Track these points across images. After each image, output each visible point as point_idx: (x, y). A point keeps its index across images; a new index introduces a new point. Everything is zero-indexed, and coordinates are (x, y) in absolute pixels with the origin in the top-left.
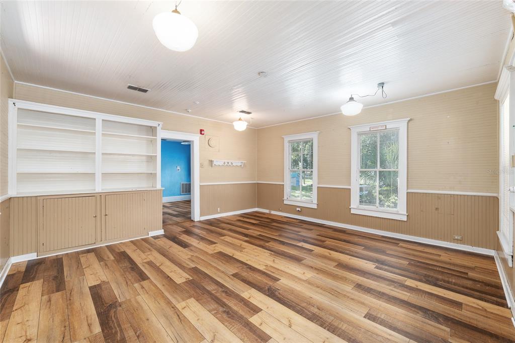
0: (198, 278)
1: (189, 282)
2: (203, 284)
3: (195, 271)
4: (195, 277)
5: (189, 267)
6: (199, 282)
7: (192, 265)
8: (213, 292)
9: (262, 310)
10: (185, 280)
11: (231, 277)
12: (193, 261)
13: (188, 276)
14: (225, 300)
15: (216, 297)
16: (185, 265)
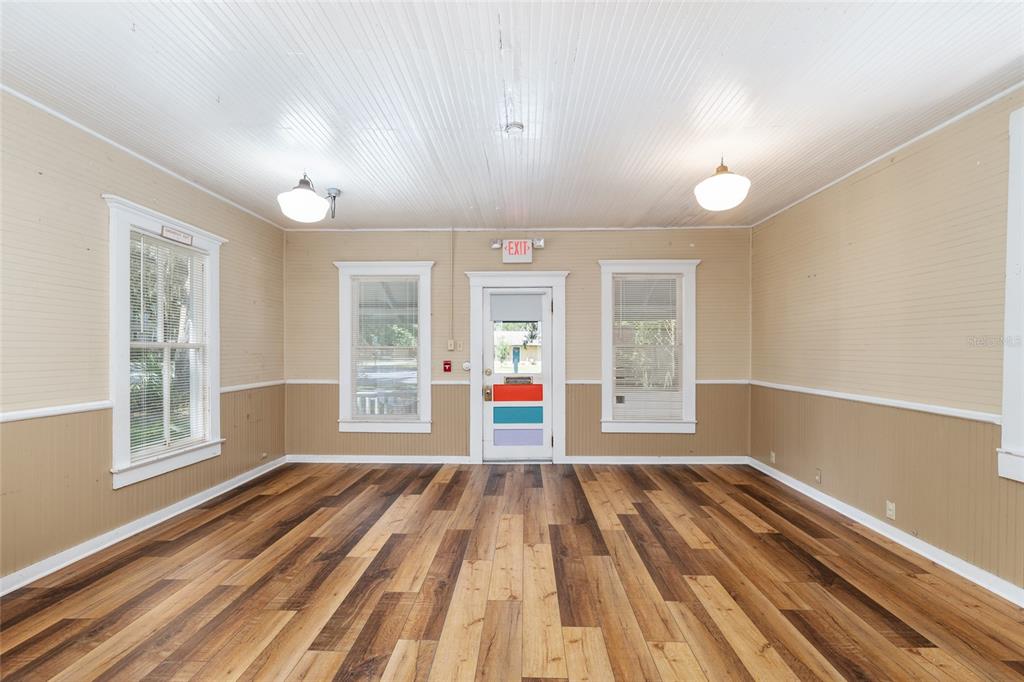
0: (672, 573)
1: (694, 572)
2: (668, 559)
3: (670, 592)
4: (676, 577)
5: (682, 607)
6: (674, 566)
7: (672, 608)
8: (658, 545)
9: (618, 515)
10: (699, 577)
11: (612, 552)
12: (665, 622)
13: (691, 583)
14: (649, 531)
15: (658, 538)
16: (690, 615)
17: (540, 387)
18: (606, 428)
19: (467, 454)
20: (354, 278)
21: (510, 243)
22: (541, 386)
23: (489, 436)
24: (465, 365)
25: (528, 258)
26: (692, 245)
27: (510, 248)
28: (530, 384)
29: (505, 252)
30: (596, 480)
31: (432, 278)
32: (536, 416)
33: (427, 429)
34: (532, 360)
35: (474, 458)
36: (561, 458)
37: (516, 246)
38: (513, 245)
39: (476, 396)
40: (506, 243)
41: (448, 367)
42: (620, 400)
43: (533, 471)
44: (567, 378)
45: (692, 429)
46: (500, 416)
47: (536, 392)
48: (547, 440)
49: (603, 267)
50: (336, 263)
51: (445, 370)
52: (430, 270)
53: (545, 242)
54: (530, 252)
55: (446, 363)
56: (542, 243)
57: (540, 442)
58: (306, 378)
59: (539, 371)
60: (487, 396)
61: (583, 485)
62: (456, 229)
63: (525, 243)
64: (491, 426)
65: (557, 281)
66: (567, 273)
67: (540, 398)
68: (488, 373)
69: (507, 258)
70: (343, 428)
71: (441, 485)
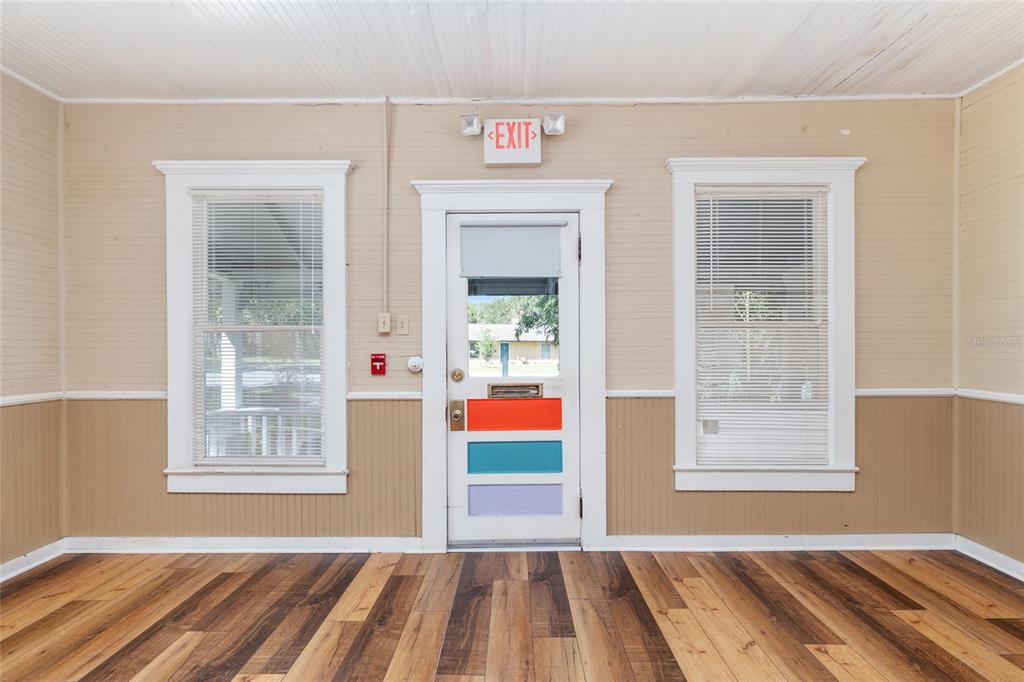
17: (556, 403)
18: (683, 482)
19: (417, 532)
20: (197, 194)
21: (498, 124)
22: (559, 400)
23: (460, 498)
24: (413, 362)
25: (532, 153)
26: (846, 132)
27: (499, 136)
28: (538, 398)
29: (489, 143)
30: (684, 606)
31: (348, 193)
32: (549, 458)
33: (339, 485)
34: (523, 359)
35: (431, 542)
36: (598, 540)
37: (511, 131)
38: (503, 130)
39: (434, 421)
40: (490, 127)
41: (378, 365)
42: (710, 426)
43: (547, 569)
44: (608, 385)
45: (848, 483)
46: (481, 459)
47: (548, 412)
48: (569, 505)
49: (676, 174)
50: (160, 164)
51: (375, 371)
52: (343, 177)
53: (566, 125)
54: (535, 144)
55: (377, 358)
56: (560, 125)
57: (557, 510)
58: (105, 387)
59: (555, 374)
60: (456, 423)
61: (660, 620)
62: (393, 100)
63: (528, 124)
64: (463, 478)
65: (589, 200)
66: (606, 183)
67: (556, 424)
68: (458, 376)
69: (492, 154)
70: (175, 485)
71: (346, 627)
